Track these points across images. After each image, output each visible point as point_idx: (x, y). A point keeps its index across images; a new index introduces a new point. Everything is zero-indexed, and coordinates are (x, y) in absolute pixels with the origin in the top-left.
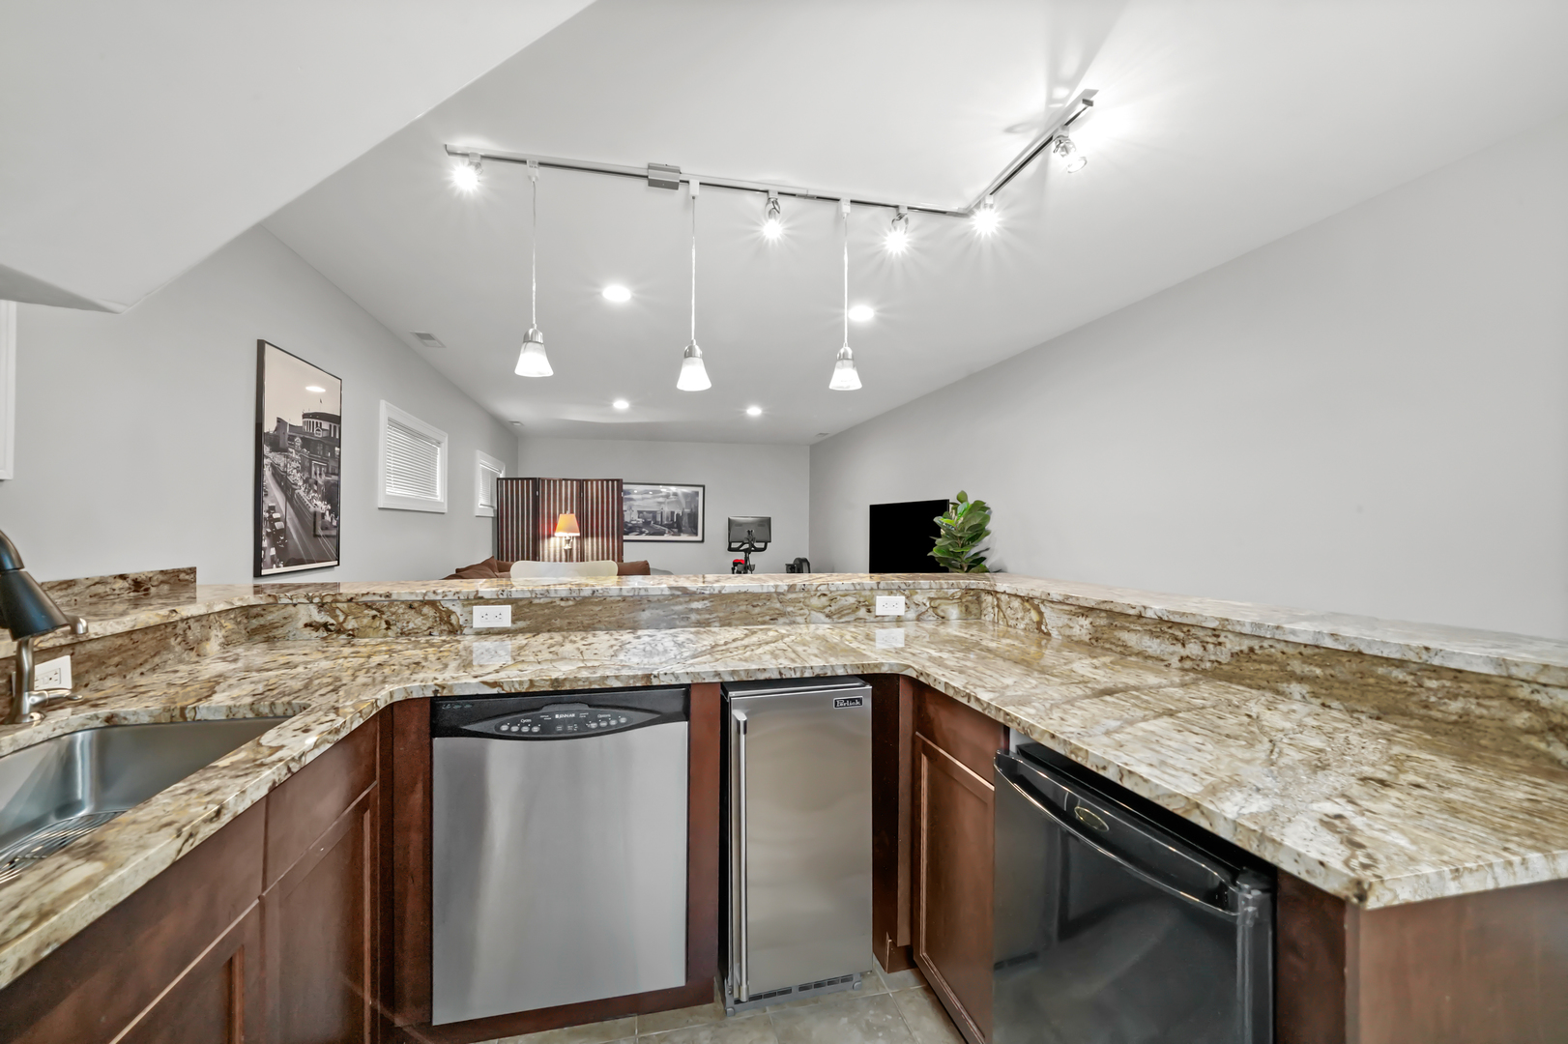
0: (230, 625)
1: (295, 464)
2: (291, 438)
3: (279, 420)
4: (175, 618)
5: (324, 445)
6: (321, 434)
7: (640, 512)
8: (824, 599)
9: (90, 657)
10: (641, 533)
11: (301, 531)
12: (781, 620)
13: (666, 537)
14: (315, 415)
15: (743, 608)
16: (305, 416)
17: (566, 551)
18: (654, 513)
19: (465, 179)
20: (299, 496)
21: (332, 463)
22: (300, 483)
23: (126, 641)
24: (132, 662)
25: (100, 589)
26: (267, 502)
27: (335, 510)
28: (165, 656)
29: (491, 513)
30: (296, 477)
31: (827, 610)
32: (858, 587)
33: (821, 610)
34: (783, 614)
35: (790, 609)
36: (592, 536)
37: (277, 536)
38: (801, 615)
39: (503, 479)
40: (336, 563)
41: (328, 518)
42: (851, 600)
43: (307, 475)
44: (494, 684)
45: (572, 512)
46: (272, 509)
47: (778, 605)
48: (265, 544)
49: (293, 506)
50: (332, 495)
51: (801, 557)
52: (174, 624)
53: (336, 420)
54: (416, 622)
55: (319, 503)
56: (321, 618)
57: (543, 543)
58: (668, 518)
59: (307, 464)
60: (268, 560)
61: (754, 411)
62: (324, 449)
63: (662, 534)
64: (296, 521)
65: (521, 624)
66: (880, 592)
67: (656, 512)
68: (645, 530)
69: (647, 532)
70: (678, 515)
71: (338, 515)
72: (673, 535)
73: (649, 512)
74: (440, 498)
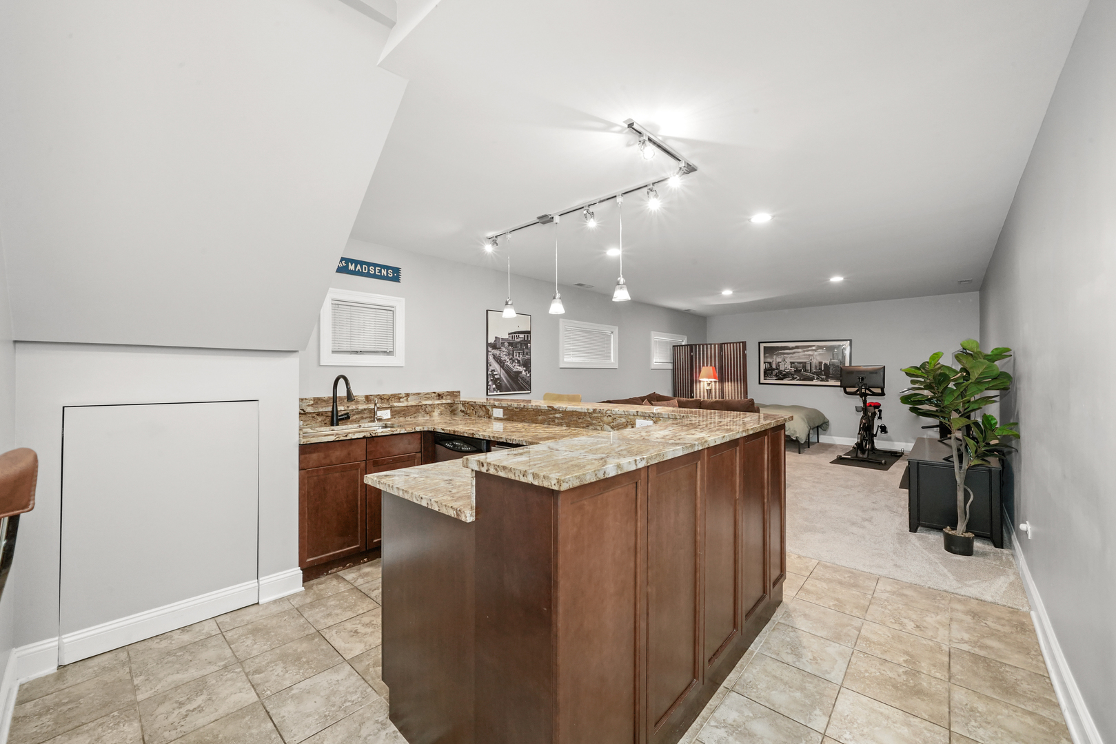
0: (443, 408)
1: (504, 353)
2: (503, 344)
3: (496, 338)
4: (421, 404)
5: (521, 344)
6: (519, 340)
7: (792, 363)
8: (610, 418)
9: (396, 411)
10: (793, 379)
11: (508, 378)
12: (591, 427)
13: (814, 382)
14: (511, 333)
15: (575, 419)
17: (707, 390)
18: (804, 364)
19: (489, 248)
20: (507, 365)
21: (526, 351)
22: (508, 360)
23: (406, 408)
24: (408, 414)
25: (427, 396)
26: (491, 368)
27: (528, 369)
28: (418, 414)
29: (670, 366)
30: (505, 358)
31: (611, 425)
32: (626, 413)
33: (608, 424)
34: (591, 424)
35: (594, 422)
36: (728, 381)
37: (495, 381)
38: (599, 426)
39: (685, 345)
40: (529, 391)
41: (524, 373)
42: (623, 420)
43: (511, 357)
46: (493, 371)
47: (589, 419)
48: (490, 383)
49: (504, 369)
50: (527, 364)
52: (421, 406)
53: (529, 332)
55: (518, 367)
57: (696, 385)
58: (816, 367)
59: (511, 352)
60: (492, 389)
62: (521, 345)
63: (812, 379)
64: (506, 375)
66: (638, 417)
67: (805, 362)
68: (795, 376)
69: (798, 378)
70: (825, 365)
71: (530, 372)
72: (821, 381)
73: (800, 363)
74: (613, 361)
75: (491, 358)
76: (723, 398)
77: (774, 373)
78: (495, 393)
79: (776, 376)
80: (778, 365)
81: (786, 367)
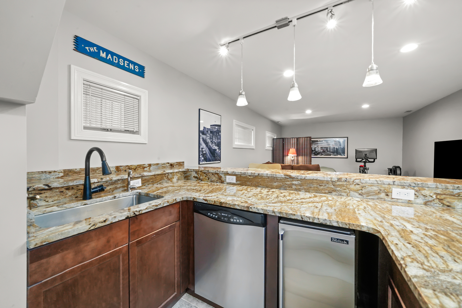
1: (208, 138)
2: (207, 131)
3: (204, 127)
4: (165, 173)
5: (216, 132)
6: (215, 130)
7: (321, 148)
8: (357, 186)
9: (146, 180)
10: (322, 155)
11: (210, 154)
12: (334, 193)
13: (332, 156)
14: (213, 125)
16: (211, 126)
17: (292, 160)
18: (327, 148)
19: (223, 52)
20: (210, 145)
21: (219, 137)
22: (210, 142)
23: (153, 177)
24: (155, 182)
25: (164, 165)
26: (201, 147)
27: (220, 149)
28: (163, 181)
29: (271, 149)
30: (209, 141)
31: (360, 192)
32: (379, 182)
33: (356, 191)
34: (335, 191)
35: (338, 189)
36: (301, 156)
37: (203, 155)
38: (344, 192)
40: (220, 162)
41: (217, 150)
42: (375, 188)
43: (211, 140)
44: (206, 200)
45: (294, 148)
46: (202, 148)
48: (201, 156)
49: (208, 148)
50: (219, 145)
51: (397, 165)
53: (220, 126)
54: (214, 178)
55: (215, 147)
56: (196, 175)
57: (285, 158)
58: (332, 150)
59: (212, 137)
60: (202, 160)
61: (366, 106)
62: (216, 133)
63: (330, 155)
64: (209, 151)
65: (238, 182)
66: (395, 186)
68: (323, 154)
69: (324, 154)
70: (336, 148)
71: (220, 150)
72: (334, 155)
73: (325, 148)
74: (252, 145)
75: (201, 140)
76: (298, 164)
77: (313, 152)
78: (203, 163)
79: (314, 153)
80: (315, 148)
81: (318, 149)
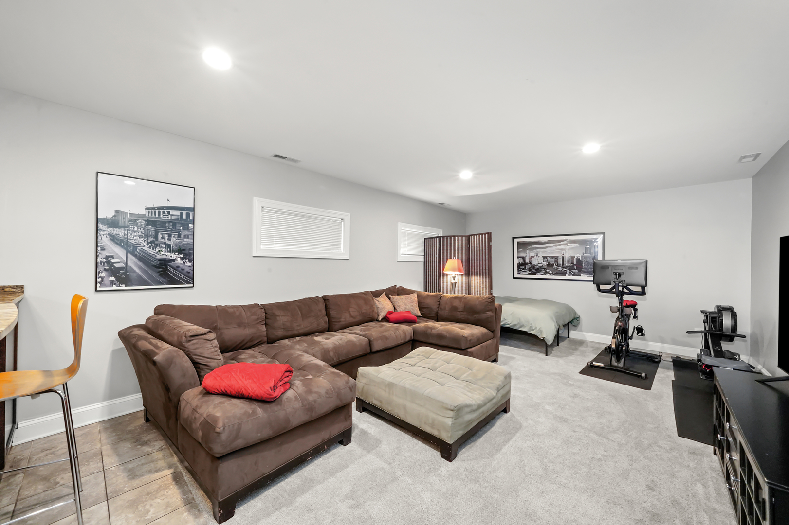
1: (136, 234)
2: (132, 221)
3: (117, 212)
5: (174, 223)
6: (170, 217)
7: (544, 257)
10: (546, 273)
11: (145, 268)
13: (567, 277)
14: (160, 208)
16: (147, 209)
17: (452, 284)
18: (556, 258)
20: (142, 251)
21: (184, 233)
22: (144, 243)
26: (105, 254)
30: (137, 240)
36: (474, 275)
37: (115, 271)
40: (192, 285)
41: (179, 261)
43: (151, 239)
46: (110, 257)
49: (135, 256)
53: (189, 209)
55: (167, 254)
57: (443, 278)
58: (568, 261)
59: (152, 233)
60: (108, 283)
61: (591, 148)
62: (174, 225)
63: (564, 274)
64: (140, 264)
67: (558, 257)
68: (548, 271)
69: (551, 272)
70: (578, 260)
71: (192, 260)
72: (573, 275)
73: (552, 257)
74: (343, 251)
76: (469, 293)
77: (528, 267)
78: (115, 288)
79: (529, 270)
80: (531, 258)
81: (538, 261)
